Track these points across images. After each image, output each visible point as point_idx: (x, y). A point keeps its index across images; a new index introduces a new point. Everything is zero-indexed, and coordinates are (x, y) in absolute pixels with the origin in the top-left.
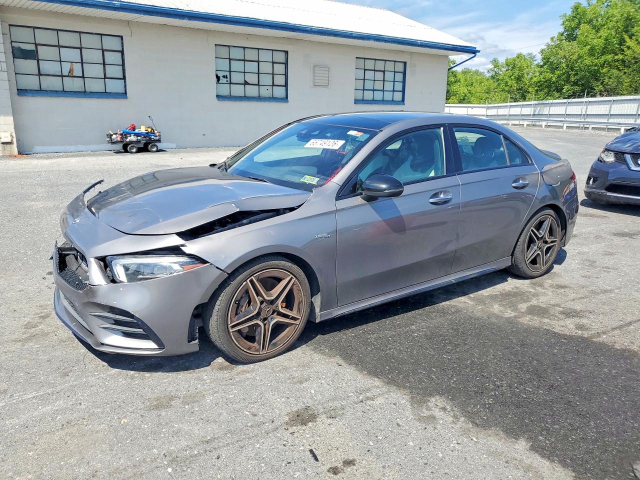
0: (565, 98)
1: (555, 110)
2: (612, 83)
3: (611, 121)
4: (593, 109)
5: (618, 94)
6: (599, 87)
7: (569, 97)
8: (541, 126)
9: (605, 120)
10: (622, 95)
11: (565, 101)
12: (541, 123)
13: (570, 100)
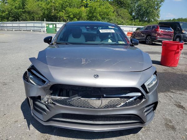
0: (10, 21)
1: (8, 25)
2: (24, 17)
3: (27, 28)
4: (21, 25)
5: (27, 21)
6: (21, 19)
7: (12, 21)
8: (5, 30)
9: (26, 28)
10: (28, 21)
11: (11, 22)
12: (4, 29)
13: (13, 22)
